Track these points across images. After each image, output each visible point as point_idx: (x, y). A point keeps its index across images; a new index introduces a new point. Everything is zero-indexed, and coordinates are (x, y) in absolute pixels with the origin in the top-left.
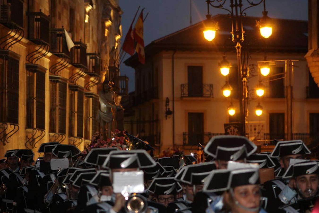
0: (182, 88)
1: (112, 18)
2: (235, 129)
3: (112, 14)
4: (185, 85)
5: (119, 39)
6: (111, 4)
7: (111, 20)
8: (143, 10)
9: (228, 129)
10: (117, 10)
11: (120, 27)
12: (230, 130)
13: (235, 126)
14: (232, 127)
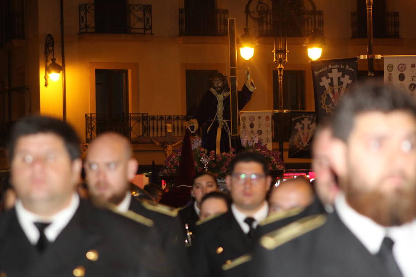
0: (83, 13)
4: (90, 7)
13: (343, 67)
14: (335, 71)
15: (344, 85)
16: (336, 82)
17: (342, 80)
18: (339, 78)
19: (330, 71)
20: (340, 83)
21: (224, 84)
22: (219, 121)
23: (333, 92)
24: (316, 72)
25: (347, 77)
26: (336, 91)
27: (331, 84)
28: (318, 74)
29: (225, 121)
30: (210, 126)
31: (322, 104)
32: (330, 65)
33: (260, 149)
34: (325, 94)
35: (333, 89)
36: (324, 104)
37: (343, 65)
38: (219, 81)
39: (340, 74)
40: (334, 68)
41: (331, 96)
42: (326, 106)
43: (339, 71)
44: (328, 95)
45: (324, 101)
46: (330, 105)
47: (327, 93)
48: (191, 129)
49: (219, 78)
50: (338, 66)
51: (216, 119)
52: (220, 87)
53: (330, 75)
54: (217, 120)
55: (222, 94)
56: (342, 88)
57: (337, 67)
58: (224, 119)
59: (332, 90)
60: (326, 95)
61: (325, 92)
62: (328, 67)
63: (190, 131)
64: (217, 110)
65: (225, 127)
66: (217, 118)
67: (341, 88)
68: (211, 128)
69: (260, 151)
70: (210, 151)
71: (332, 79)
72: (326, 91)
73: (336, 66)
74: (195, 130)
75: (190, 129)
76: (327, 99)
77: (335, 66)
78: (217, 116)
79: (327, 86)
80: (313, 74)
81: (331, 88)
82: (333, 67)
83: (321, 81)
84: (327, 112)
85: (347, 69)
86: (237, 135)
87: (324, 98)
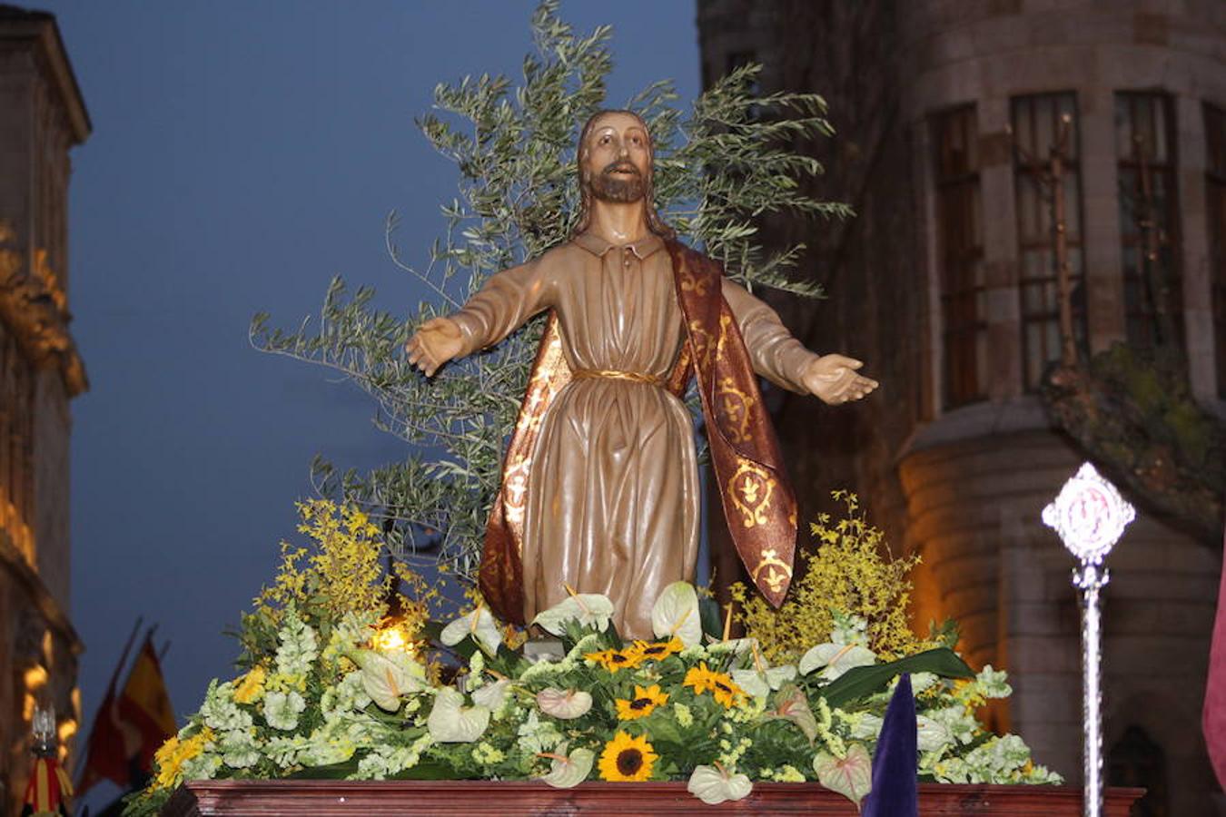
1: (50, 659)
3: (47, 644)
5: (71, 737)
6: (43, 616)
7: (44, 664)
8: (150, 633)
10: (65, 637)
11: (76, 696)
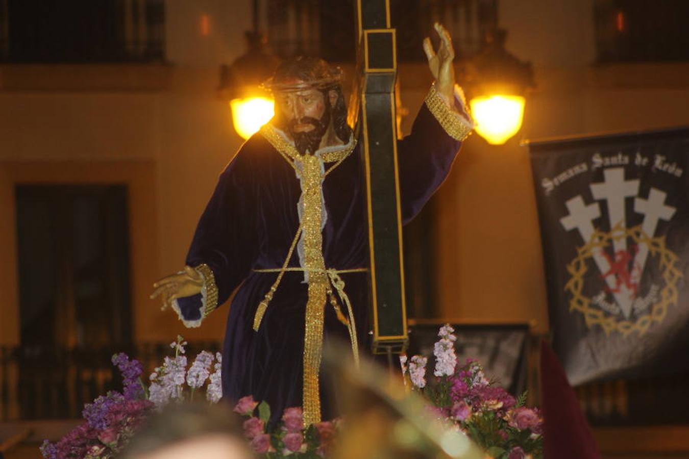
2: (644, 194)
9: (575, 204)
12: (594, 211)
13: (645, 161)
14: (615, 176)
15: (649, 227)
16: (617, 215)
17: (640, 206)
18: (629, 202)
19: (599, 177)
20: (634, 219)
21: (328, 104)
22: (306, 276)
23: (609, 251)
24: (545, 180)
25: (657, 196)
26: (620, 245)
27: (602, 223)
28: (555, 187)
29: (333, 273)
30: (269, 297)
31: (569, 295)
32: (597, 155)
33: (499, 400)
34: (581, 258)
35: (610, 241)
36: (577, 294)
37: (643, 156)
38: (305, 93)
39: (633, 187)
40: (611, 166)
41: (604, 265)
42: (586, 301)
43: (629, 175)
44: (591, 262)
45: (576, 285)
46: (600, 298)
47: (587, 255)
48: (183, 313)
49: (305, 80)
50: (626, 160)
51: (290, 265)
52: (313, 121)
53: (597, 190)
54: (299, 269)
55: (317, 153)
56: (642, 237)
57: (620, 162)
58: (327, 268)
59: (604, 243)
60: (582, 263)
61: (580, 251)
62: (590, 163)
63: (181, 317)
64: (296, 224)
65: (334, 302)
66: (295, 261)
67: (638, 234)
68: (271, 304)
69: (504, 409)
70: (282, 413)
71: (603, 204)
72: (584, 248)
73: (619, 159)
74: (203, 315)
75: (178, 311)
76: (586, 276)
77: (614, 160)
78: (295, 251)
79: (588, 232)
80: (538, 189)
81: (601, 238)
82: (607, 161)
83: (566, 213)
84: (590, 321)
85: (657, 169)
86: (402, 337)
87: (577, 275)
